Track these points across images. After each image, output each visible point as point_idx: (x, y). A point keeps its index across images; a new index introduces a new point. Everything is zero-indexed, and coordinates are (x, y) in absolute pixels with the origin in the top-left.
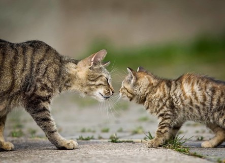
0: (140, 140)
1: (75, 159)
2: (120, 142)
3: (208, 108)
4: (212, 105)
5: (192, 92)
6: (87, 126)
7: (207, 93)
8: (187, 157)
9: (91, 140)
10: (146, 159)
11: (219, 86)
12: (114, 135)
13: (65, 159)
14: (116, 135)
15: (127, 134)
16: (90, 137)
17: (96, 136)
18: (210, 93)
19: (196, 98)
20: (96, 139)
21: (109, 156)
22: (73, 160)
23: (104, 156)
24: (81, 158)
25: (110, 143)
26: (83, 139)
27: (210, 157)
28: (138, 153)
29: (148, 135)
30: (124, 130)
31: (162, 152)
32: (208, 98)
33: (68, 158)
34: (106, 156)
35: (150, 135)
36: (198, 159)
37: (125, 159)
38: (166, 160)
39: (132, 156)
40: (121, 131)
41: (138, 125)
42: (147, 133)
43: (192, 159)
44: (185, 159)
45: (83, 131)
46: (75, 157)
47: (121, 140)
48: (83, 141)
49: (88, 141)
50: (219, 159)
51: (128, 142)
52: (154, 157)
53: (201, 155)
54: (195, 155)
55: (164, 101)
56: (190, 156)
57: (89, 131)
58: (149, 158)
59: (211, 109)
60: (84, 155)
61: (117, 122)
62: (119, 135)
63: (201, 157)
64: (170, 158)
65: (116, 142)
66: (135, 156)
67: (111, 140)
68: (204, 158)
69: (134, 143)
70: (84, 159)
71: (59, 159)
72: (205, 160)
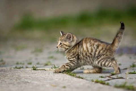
0: (49, 69)
1: (12, 79)
2: (38, 70)
3: (93, 56)
4: (95, 54)
5: (87, 48)
6: (20, 61)
7: (94, 47)
8: (75, 78)
9: (22, 69)
10: (52, 79)
11: (102, 44)
12: (35, 66)
13: (7, 79)
14: (36, 66)
15: (42, 66)
16: (21, 67)
17: (24, 66)
18: (96, 48)
19: (88, 51)
20: (25, 68)
21: (32, 77)
22: (12, 80)
23: (29, 78)
24: (16, 79)
25: (33, 70)
26: (17, 68)
27: (87, 78)
28: (48, 76)
29: (54, 66)
30: (40, 63)
31: (61, 75)
32: (94, 50)
33: (9, 79)
34: (30, 78)
35: (55, 66)
36: (81, 80)
37: (40, 79)
38: (64, 80)
39: (45, 78)
40: (38, 64)
41: (48, 60)
42: (53, 65)
43: (78, 79)
44: (74, 80)
45: (17, 64)
46: (13, 78)
47: (38, 69)
48: (17, 69)
49: (20, 69)
50: (92, 79)
51: (42, 70)
52: (57, 79)
53: (82, 77)
54: (79, 77)
55: (75, 55)
56: (76, 78)
57: (21, 63)
58: (54, 79)
59: (94, 57)
60: (18, 77)
61: (36, 59)
62: (37, 66)
63: (82, 78)
64: (66, 79)
65: (36, 70)
66: (46, 77)
67: (33, 69)
68: (84, 79)
69: (46, 70)
70: (18, 79)
71: (4, 79)
72: (85, 80)
